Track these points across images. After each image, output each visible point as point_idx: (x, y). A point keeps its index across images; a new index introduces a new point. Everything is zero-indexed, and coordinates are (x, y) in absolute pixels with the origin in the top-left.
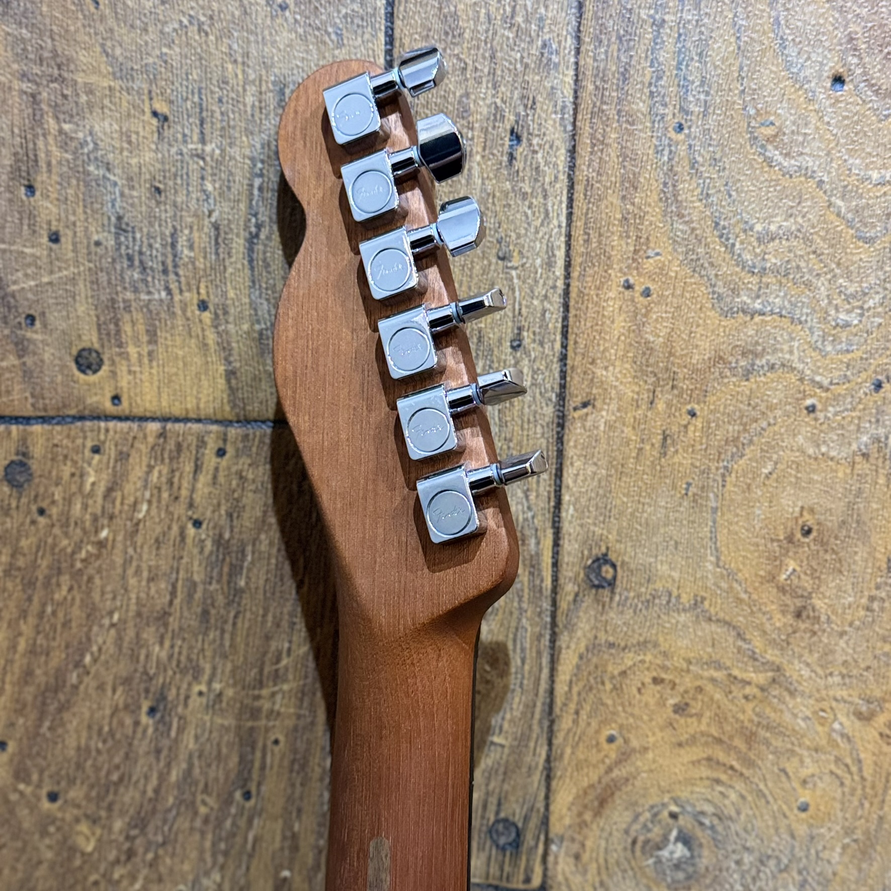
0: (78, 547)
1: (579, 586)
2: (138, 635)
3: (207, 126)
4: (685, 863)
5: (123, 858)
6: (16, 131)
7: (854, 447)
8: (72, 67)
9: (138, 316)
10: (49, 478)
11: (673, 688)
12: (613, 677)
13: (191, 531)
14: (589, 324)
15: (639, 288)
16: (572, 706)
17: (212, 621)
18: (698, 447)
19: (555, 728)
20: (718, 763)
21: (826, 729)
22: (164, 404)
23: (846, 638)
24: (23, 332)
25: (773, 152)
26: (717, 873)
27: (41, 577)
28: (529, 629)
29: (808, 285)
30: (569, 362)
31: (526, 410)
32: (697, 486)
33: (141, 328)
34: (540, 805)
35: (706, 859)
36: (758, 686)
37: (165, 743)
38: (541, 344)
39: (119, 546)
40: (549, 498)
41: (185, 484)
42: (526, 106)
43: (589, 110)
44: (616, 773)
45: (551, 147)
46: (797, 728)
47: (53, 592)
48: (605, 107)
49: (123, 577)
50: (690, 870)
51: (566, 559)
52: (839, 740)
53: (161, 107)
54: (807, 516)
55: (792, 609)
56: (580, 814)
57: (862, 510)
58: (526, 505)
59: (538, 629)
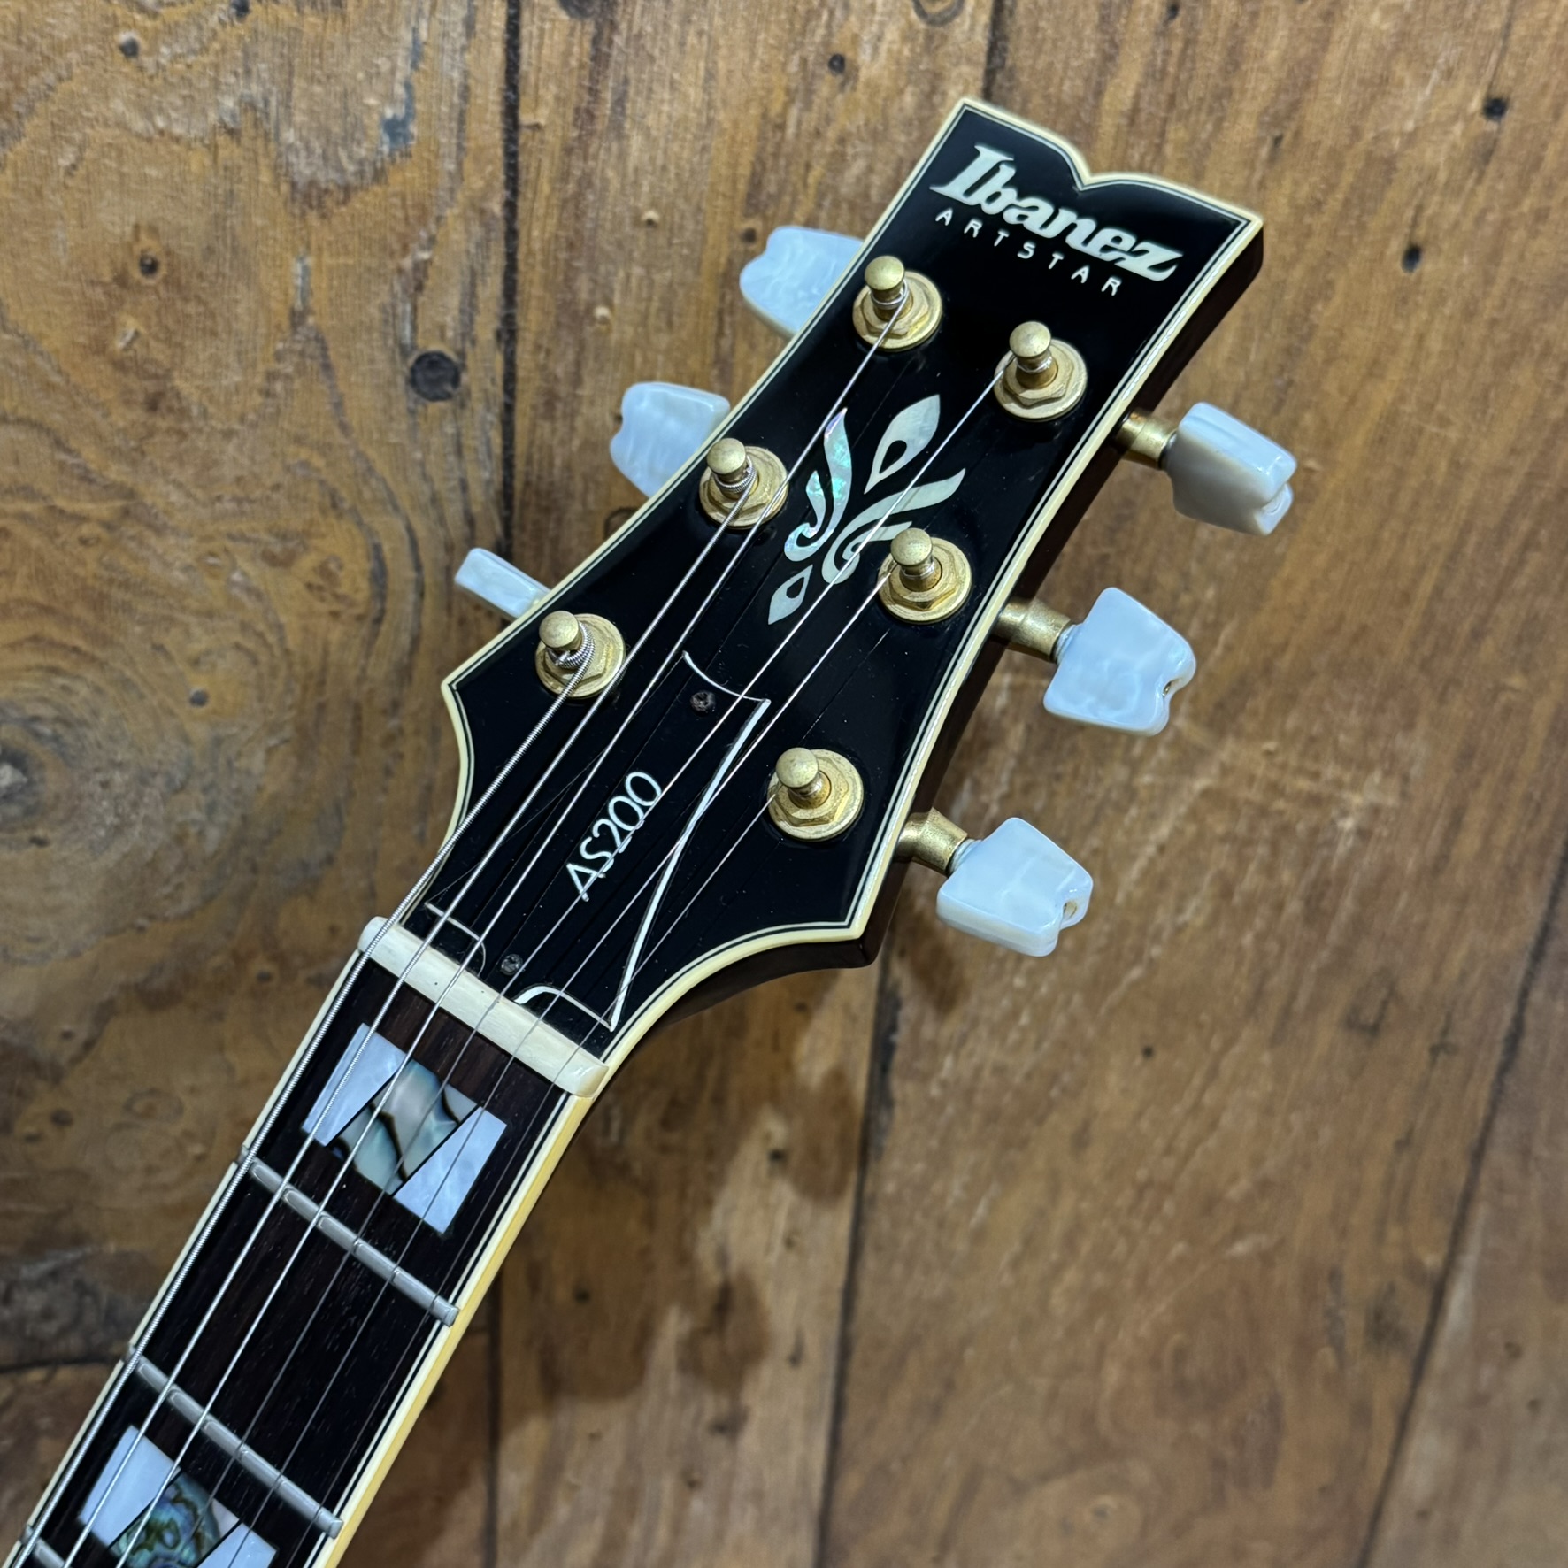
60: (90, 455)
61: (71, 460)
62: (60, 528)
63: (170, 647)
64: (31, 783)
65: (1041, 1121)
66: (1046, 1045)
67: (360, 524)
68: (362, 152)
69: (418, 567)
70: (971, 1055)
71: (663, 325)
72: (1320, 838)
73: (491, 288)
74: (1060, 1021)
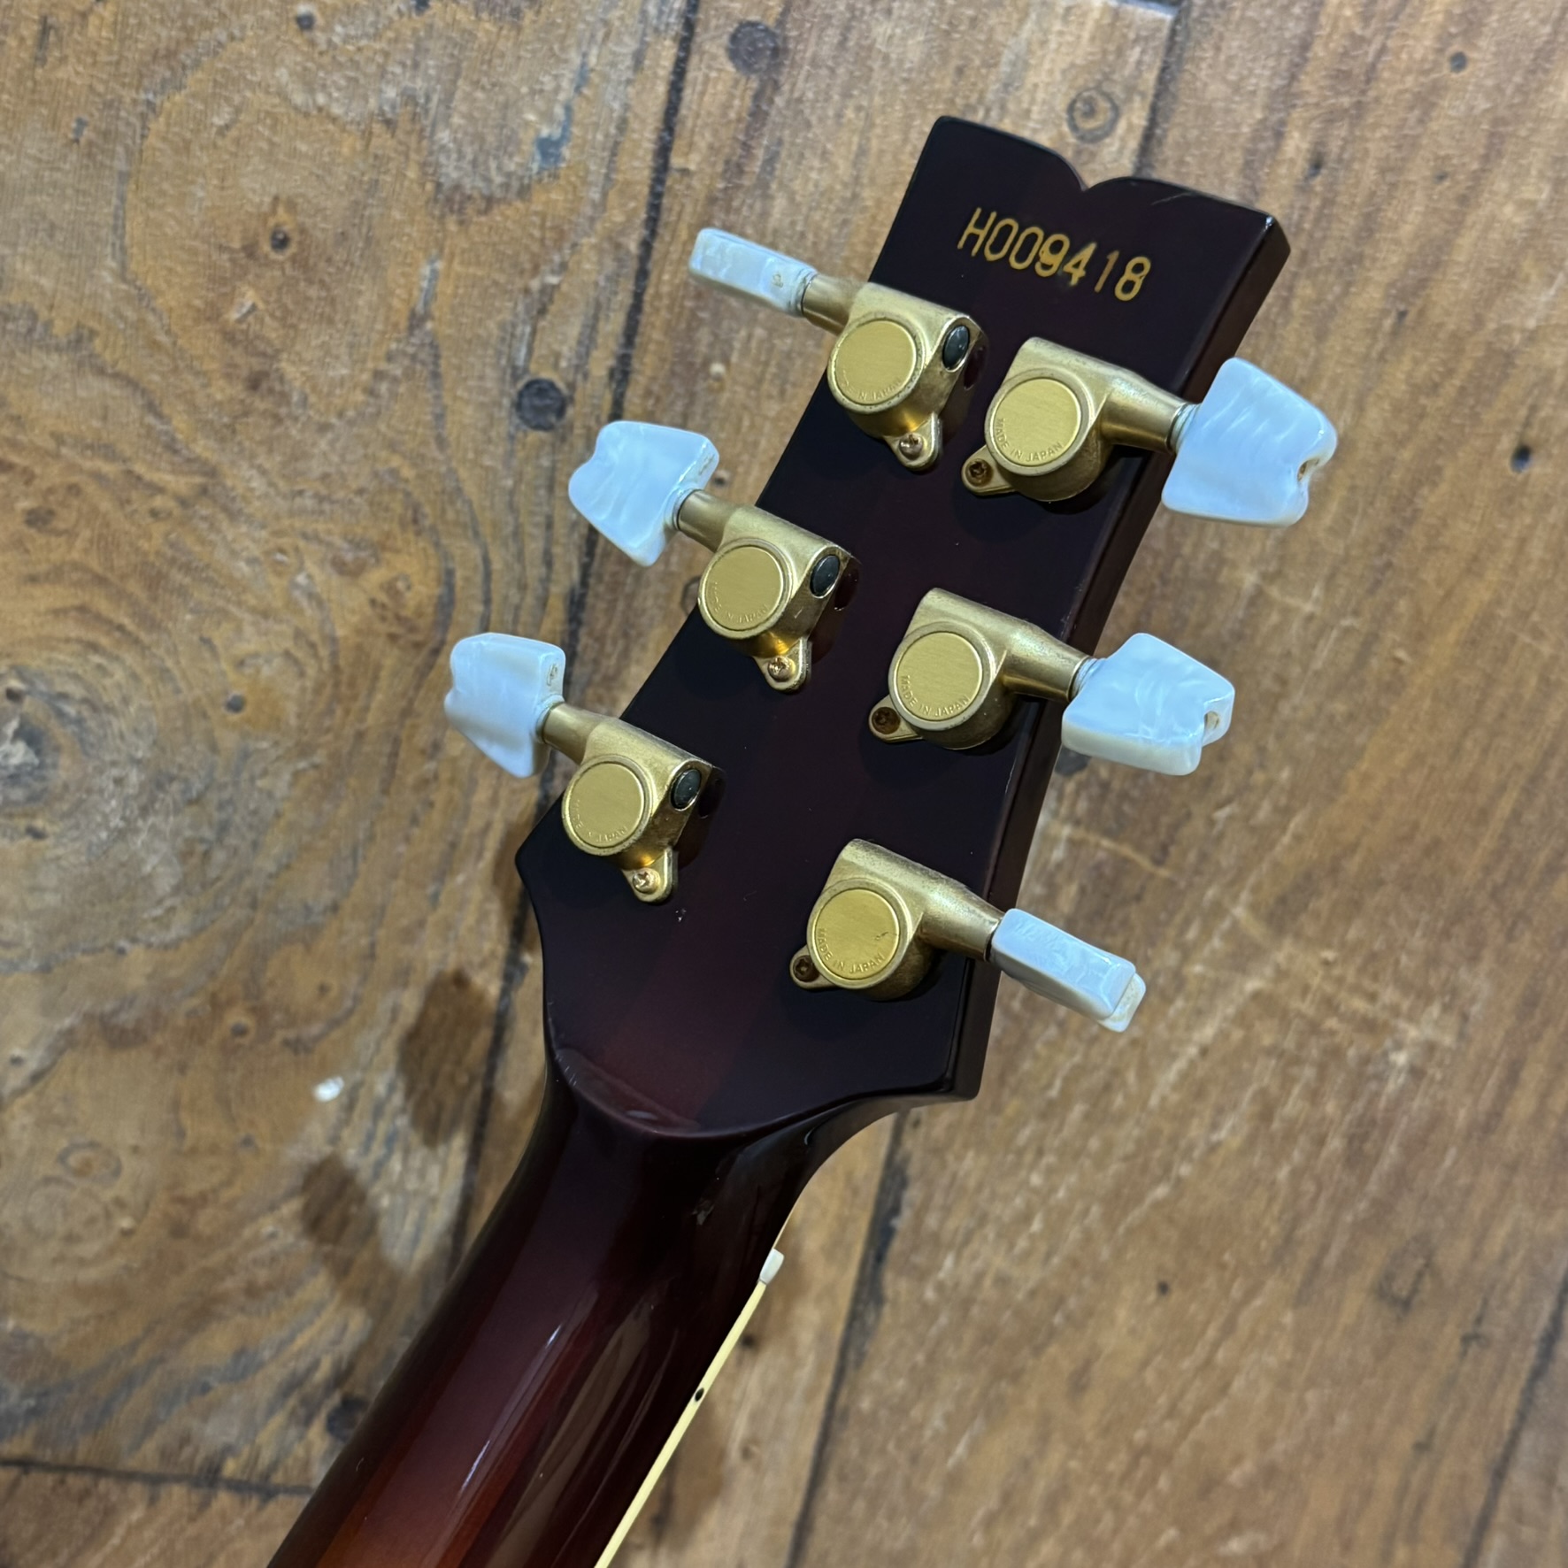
4: (30, 774)
7: (373, 103)
11: (28, 482)
18: (103, 57)
20: (98, 617)
21: (285, 582)
23: (330, 436)
26: (83, 795)
32: (95, 129)
35: (64, 770)
36: (176, 497)
46: (237, 575)
50: (38, 786)
52: (304, 603)
54: (282, 212)
55: (244, 373)
57: (377, 219)
60: (180, 423)
61: (160, 427)
62: (134, 495)
63: (217, 642)
64: (41, 766)
65: (1038, 1351)
66: (1056, 1260)
67: (437, 545)
68: (512, 167)
69: (487, 601)
70: (974, 1257)
71: (775, 392)
72: (1370, 1069)
73: (614, 324)
74: (1074, 1234)
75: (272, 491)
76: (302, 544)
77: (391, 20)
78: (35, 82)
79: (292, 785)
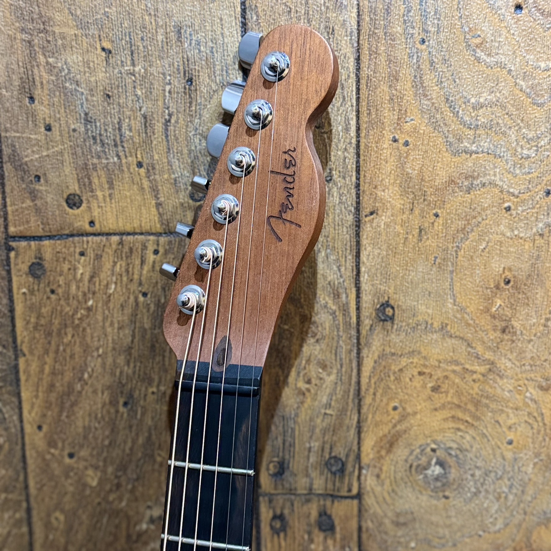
0: (76, 312)
1: (373, 320)
2: (114, 361)
3: (135, 55)
5: (114, 488)
6: (21, 64)
7: (534, 230)
8: (52, 23)
9: (102, 173)
10: (56, 271)
11: (430, 377)
12: (394, 373)
13: (141, 299)
14: (372, 165)
15: (401, 141)
16: (372, 391)
17: (157, 351)
18: (441, 235)
19: (362, 403)
20: (458, 419)
21: (522, 397)
22: (121, 224)
23: (532, 343)
24: (33, 186)
25: (479, 53)
26: (460, 482)
27: (55, 330)
28: (344, 347)
29: (504, 133)
30: (361, 188)
31: (337, 218)
32: (441, 259)
33: (104, 180)
34: (355, 448)
35: (453, 474)
36: (481, 374)
37: (135, 422)
38: (344, 178)
39: (100, 310)
40: (353, 270)
41: (136, 272)
42: (328, 33)
43: (367, 33)
44: (398, 427)
45: (345, 57)
46: (505, 397)
47: (63, 338)
48: (376, 31)
49: (103, 327)
50: (444, 480)
51: (364, 305)
52: (530, 402)
53: (107, 45)
54: (507, 273)
55: (499, 328)
56: (379, 452)
57: (540, 268)
58: (339, 274)
59: (349, 347)
75: (513, 366)
76: (526, 382)
77: (538, 201)
78: (419, 248)
79: (533, 468)
